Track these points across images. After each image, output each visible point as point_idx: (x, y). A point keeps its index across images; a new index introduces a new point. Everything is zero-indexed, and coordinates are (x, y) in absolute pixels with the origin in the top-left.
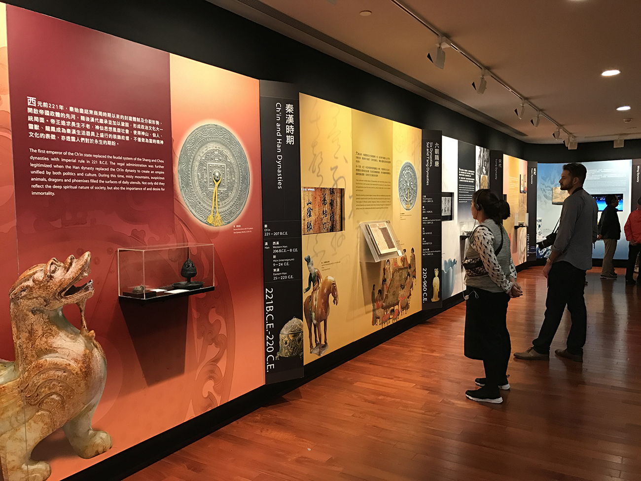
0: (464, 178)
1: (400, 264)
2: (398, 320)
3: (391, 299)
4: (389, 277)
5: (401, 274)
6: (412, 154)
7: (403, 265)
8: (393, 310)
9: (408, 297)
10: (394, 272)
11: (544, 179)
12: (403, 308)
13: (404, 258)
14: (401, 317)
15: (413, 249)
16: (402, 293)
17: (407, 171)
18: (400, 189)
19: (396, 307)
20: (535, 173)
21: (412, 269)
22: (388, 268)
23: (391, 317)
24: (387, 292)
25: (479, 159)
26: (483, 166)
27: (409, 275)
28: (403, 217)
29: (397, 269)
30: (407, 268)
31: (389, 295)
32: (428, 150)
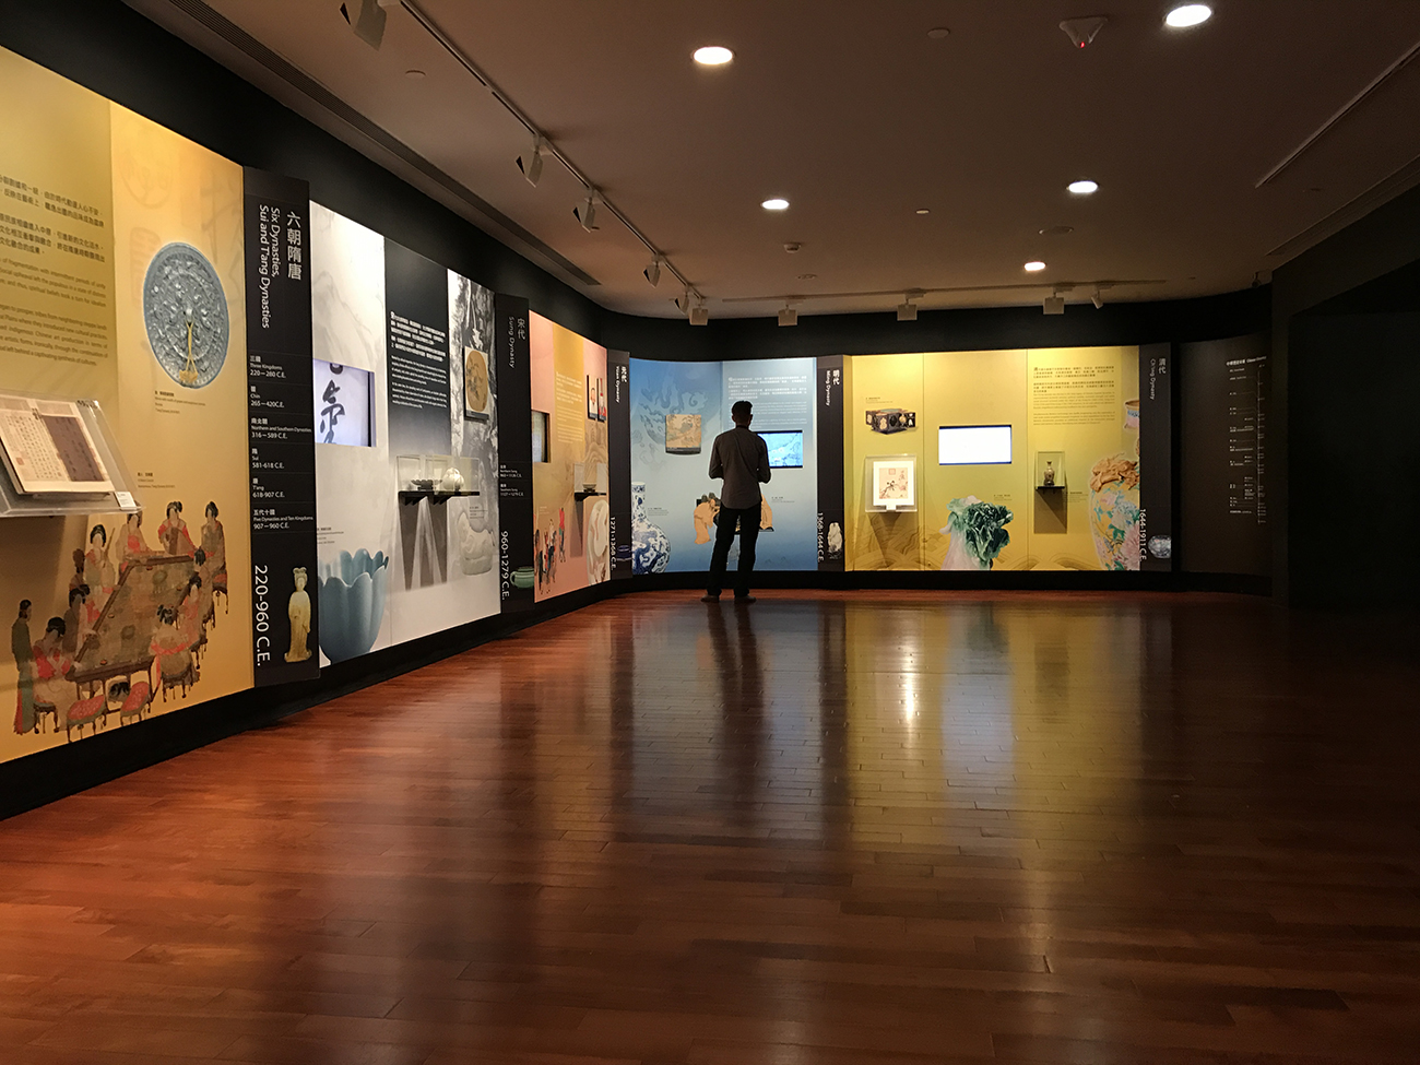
0: (412, 344)
1: (157, 546)
2: (146, 716)
3: (111, 649)
4: (105, 581)
5: (161, 576)
6: (205, 228)
7: (172, 549)
8: (125, 686)
9: (195, 648)
10: (129, 568)
11: (647, 395)
12: (169, 681)
13: (175, 531)
14: (159, 708)
15: (212, 505)
16: (163, 633)
17: (181, 271)
18: (152, 317)
19: (138, 677)
20: (624, 377)
21: (212, 565)
22: (98, 556)
23: (111, 706)
24: (95, 628)
25: (458, 306)
26: (471, 327)
27: (196, 579)
28: (167, 405)
29: (144, 561)
30: (187, 559)
31: (103, 636)
32: (263, 228)
